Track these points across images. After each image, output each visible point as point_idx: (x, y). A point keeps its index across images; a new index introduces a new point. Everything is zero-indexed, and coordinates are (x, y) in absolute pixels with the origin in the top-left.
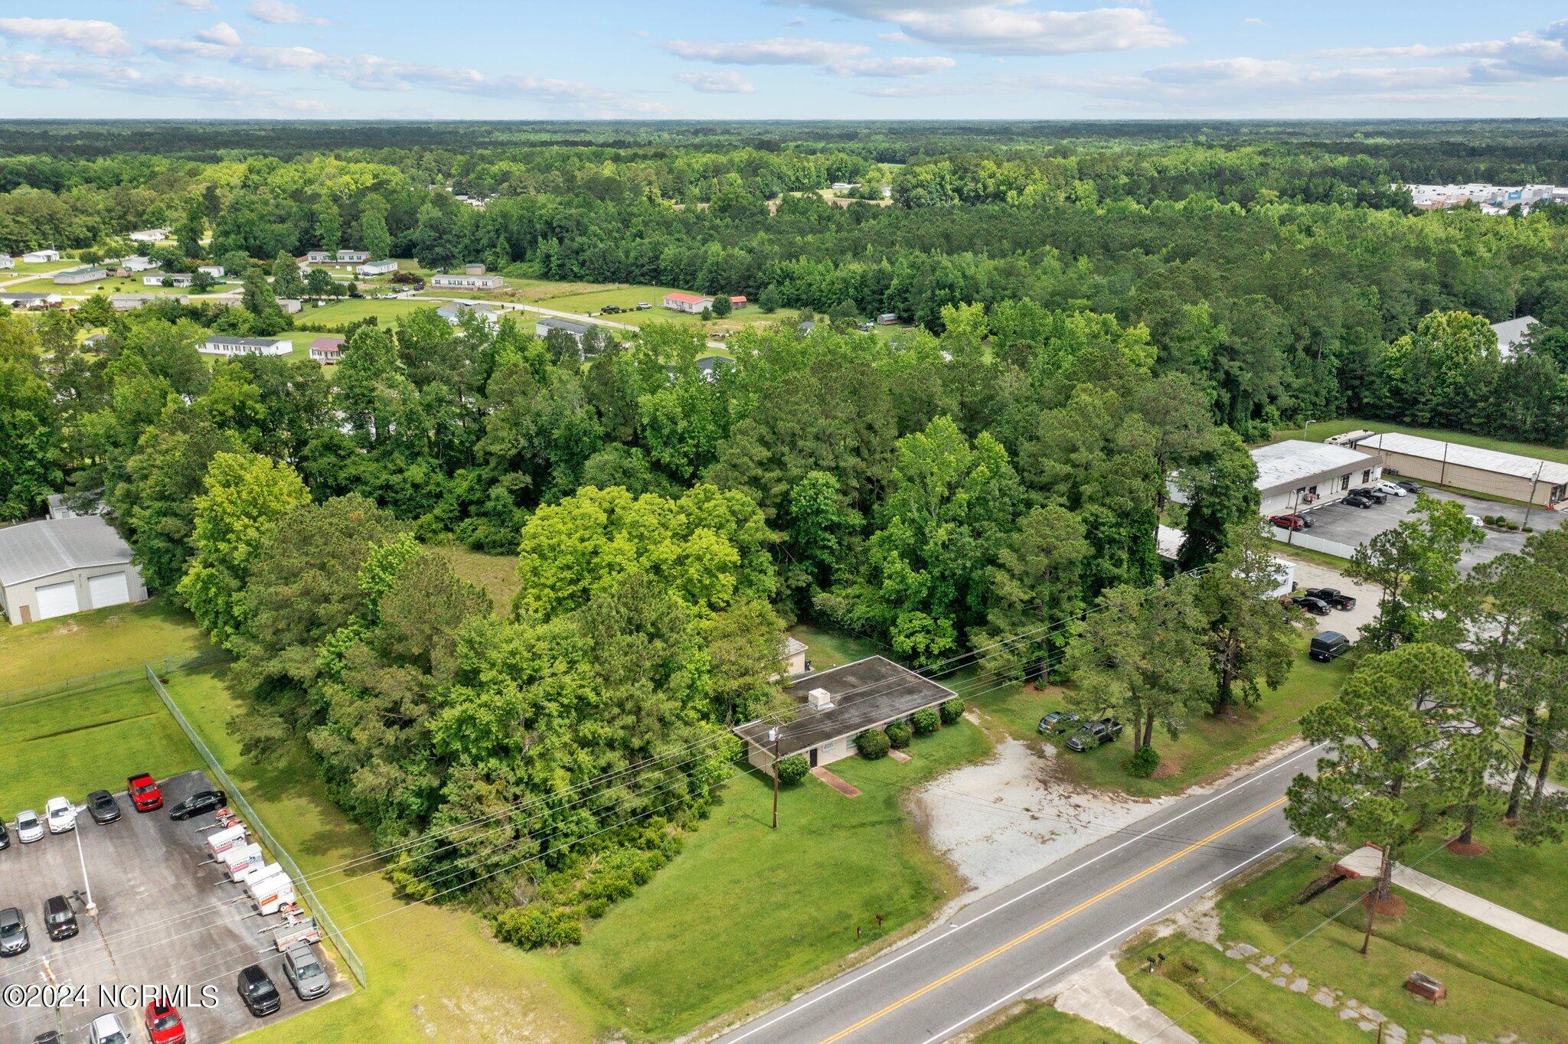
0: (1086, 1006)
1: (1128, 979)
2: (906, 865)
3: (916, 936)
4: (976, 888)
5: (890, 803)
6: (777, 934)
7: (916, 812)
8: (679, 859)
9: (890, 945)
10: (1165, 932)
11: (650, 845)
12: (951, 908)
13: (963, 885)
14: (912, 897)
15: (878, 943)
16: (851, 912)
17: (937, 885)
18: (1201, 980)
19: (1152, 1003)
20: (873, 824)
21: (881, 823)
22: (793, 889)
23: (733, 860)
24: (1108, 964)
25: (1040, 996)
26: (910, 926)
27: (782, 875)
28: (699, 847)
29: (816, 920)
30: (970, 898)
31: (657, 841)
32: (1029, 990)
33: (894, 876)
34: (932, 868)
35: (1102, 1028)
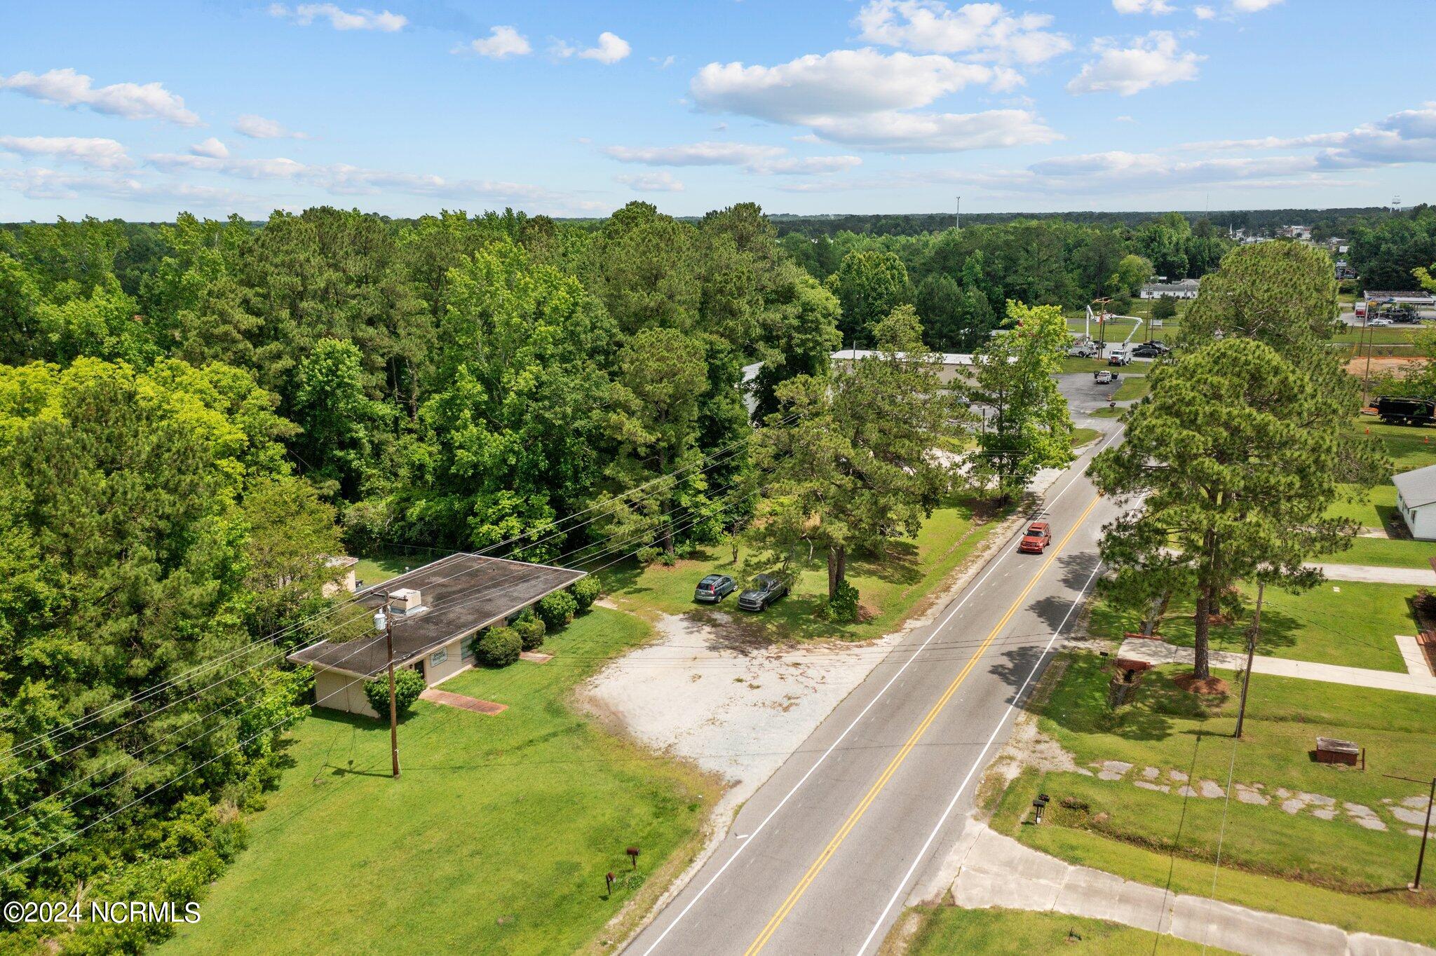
0: (996, 891)
1: (1019, 840)
2: (623, 778)
3: (697, 865)
4: (738, 782)
5: (554, 710)
6: (472, 924)
7: (594, 711)
8: (245, 857)
9: (666, 889)
10: (1011, 773)
11: (187, 845)
12: (721, 816)
13: (719, 784)
14: (657, 816)
15: (643, 892)
16: (576, 859)
17: (683, 791)
18: (1103, 815)
19: (1074, 861)
20: (545, 739)
21: (555, 735)
22: (465, 851)
23: (344, 836)
24: (978, 828)
25: (929, 897)
26: (677, 854)
27: (436, 837)
28: (275, 831)
29: (526, 885)
30: (737, 797)
31: (199, 836)
32: (908, 894)
33: (613, 794)
34: (663, 772)
35: (1045, 914)
